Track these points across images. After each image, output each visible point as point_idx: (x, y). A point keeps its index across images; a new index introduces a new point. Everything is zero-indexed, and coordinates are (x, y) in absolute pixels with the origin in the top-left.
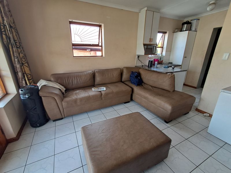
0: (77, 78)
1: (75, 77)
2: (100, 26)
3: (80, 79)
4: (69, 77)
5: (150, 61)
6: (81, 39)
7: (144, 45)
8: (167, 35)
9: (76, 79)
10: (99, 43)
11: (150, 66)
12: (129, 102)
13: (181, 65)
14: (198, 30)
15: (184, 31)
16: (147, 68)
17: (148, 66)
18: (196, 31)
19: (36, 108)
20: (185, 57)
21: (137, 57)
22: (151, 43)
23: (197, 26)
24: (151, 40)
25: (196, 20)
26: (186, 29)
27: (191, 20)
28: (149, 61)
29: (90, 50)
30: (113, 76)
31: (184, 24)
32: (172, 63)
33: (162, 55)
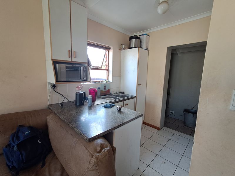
7: (55, 62)
8: (111, 53)
13: (135, 97)
14: (149, 48)
15: (133, 48)
18: (147, 50)
20: (139, 85)
22: (74, 60)
23: (147, 43)
24: (71, 53)
25: (145, 35)
26: (135, 46)
27: (140, 36)
28: (77, 94)
31: (131, 38)
32: (123, 93)
33: (107, 82)
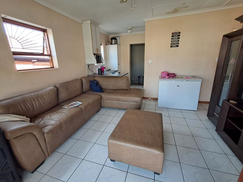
0: (38, 100)
1: (33, 99)
2: (44, 31)
3: (43, 99)
4: (25, 101)
5: (100, 70)
6: (23, 45)
7: (94, 54)
8: (102, 47)
9: (36, 100)
10: (44, 51)
11: (100, 73)
12: (99, 110)
14: (121, 44)
15: (113, 44)
16: (98, 75)
17: (99, 74)
19: (7, 163)
20: (119, 64)
21: (87, 66)
22: (98, 53)
23: (120, 41)
24: (97, 50)
25: (119, 37)
27: (116, 37)
29: (36, 61)
30: (77, 88)
31: (112, 39)
